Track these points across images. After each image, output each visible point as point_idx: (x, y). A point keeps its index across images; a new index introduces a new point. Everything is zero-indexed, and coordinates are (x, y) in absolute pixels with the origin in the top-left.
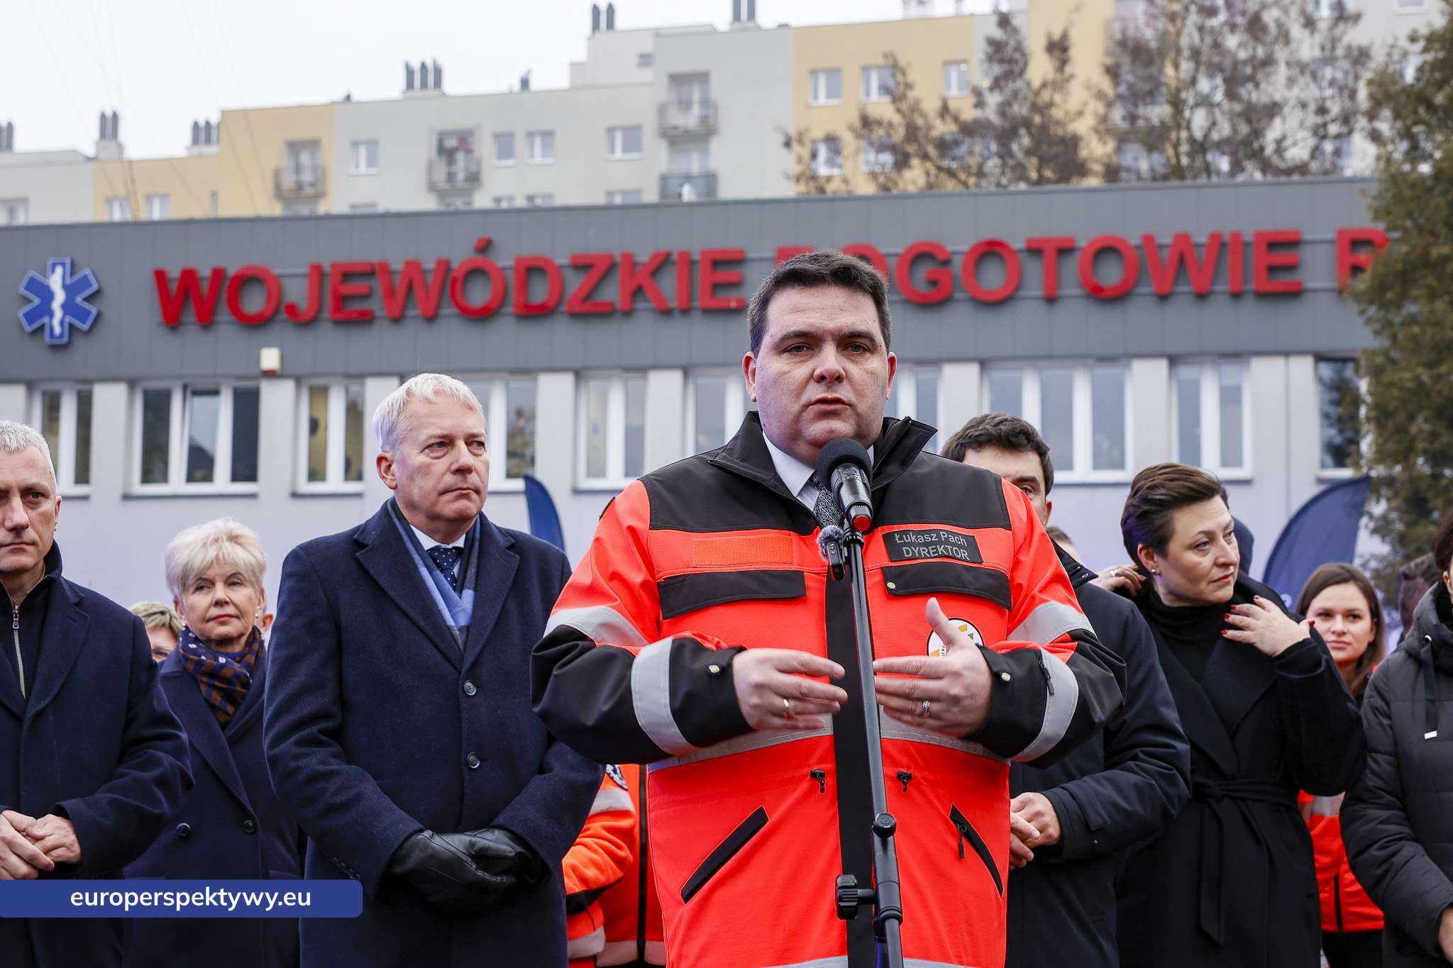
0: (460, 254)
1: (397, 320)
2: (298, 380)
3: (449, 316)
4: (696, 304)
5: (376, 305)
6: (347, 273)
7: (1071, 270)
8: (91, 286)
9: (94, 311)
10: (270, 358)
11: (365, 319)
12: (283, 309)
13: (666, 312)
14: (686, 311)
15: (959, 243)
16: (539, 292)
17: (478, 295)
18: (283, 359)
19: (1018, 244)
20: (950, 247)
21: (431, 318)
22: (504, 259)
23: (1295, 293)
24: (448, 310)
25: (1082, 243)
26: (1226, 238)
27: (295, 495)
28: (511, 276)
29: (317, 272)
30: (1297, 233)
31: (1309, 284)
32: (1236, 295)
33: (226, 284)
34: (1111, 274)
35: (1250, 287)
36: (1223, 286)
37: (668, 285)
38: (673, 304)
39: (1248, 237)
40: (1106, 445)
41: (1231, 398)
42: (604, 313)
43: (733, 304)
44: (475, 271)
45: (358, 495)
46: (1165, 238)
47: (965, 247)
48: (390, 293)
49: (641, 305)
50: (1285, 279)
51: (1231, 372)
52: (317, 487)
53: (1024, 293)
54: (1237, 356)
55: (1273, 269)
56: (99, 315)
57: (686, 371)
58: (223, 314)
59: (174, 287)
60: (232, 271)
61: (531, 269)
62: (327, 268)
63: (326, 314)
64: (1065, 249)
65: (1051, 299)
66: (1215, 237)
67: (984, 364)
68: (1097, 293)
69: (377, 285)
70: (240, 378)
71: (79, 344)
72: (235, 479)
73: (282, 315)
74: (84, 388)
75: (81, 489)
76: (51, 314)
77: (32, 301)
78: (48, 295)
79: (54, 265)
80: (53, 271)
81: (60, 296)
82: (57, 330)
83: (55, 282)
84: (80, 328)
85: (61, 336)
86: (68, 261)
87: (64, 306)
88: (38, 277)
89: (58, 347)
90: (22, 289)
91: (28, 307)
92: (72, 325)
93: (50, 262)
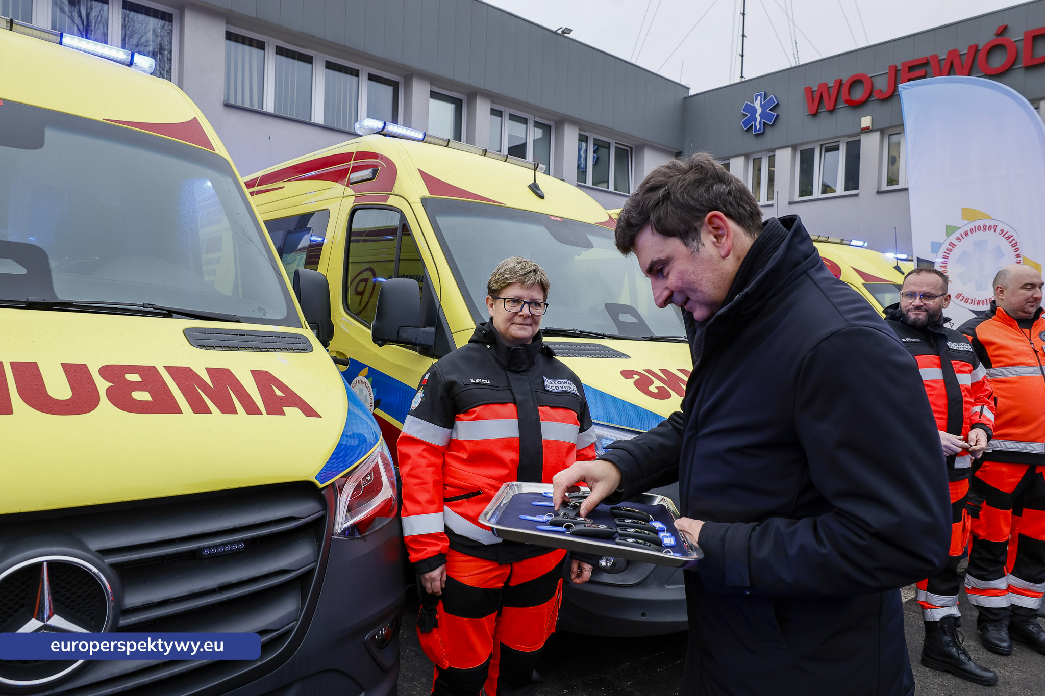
6: (912, 67)
8: (774, 102)
9: (776, 114)
10: (866, 122)
12: (874, 93)
18: (873, 121)
22: (1016, 36)
27: (880, 192)
28: (1021, 46)
29: (894, 70)
33: (843, 87)
44: (996, 47)
48: (938, 72)
56: (778, 116)
58: (842, 105)
59: (816, 95)
60: (846, 79)
61: (1037, 36)
62: (901, 67)
69: (930, 69)
70: (850, 136)
71: (769, 131)
72: (846, 189)
73: (873, 98)
74: (771, 153)
75: (770, 203)
76: (755, 120)
77: (747, 115)
78: (754, 110)
79: (757, 96)
80: (756, 100)
81: (759, 110)
82: (758, 127)
83: (757, 105)
84: (769, 124)
85: (760, 129)
86: (763, 92)
87: (760, 115)
88: (749, 103)
89: (759, 135)
90: (742, 111)
91: (745, 118)
92: (765, 123)
93: (755, 95)
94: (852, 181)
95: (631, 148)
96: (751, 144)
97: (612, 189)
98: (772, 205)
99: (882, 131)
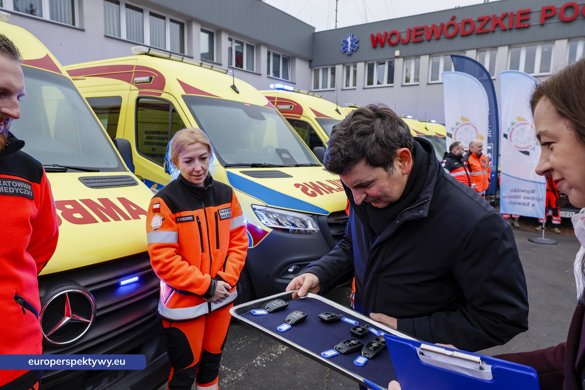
0: (447, 21)
1: (429, 40)
3: (443, 38)
4: (515, 26)
6: (417, 30)
8: (357, 40)
9: (357, 46)
10: (397, 53)
11: (421, 41)
12: (401, 40)
13: (504, 30)
14: (511, 29)
16: (468, 29)
17: (451, 32)
18: (400, 53)
21: (438, 39)
22: (459, 21)
24: (443, 36)
27: (402, 86)
28: (460, 26)
29: (409, 31)
33: (387, 36)
37: (506, 22)
38: (507, 27)
42: (487, 32)
43: (526, 26)
44: (450, 25)
45: (418, 85)
48: (428, 34)
49: (497, 29)
52: (407, 84)
56: (358, 47)
57: (509, 46)
58: (387, 44)
59: (375, 38)
60: (389, 33)
61: (466, 23)
62: (412, 29)
63: (411, 41)
69: (424, 32)
70: (390, 59)
71: (354, 54)
72: (388, 83)
73: (401, 42)
74: (355, 64)
75: (354, 87)
76: (348, 47)
77: (344, 45)
78: (347, 43)
79: (349, 36)
80: (348, 37)
81: (350, 43)
82: (349, 51)
83: (349, 40)
84: (354, 50)
85: (350, 52)
86: (352, 35)
87: (351, 45)
88: (345, 39)
89: (349, 55)
90: (342, 43)
91: (343, 46)
92: (352, 50)
93: (348, 35)
94: (391, 79)
95: (289, 58)
96: (345, 58)
97: (281, 78)
98: (355, 89)
99: (404, 58)
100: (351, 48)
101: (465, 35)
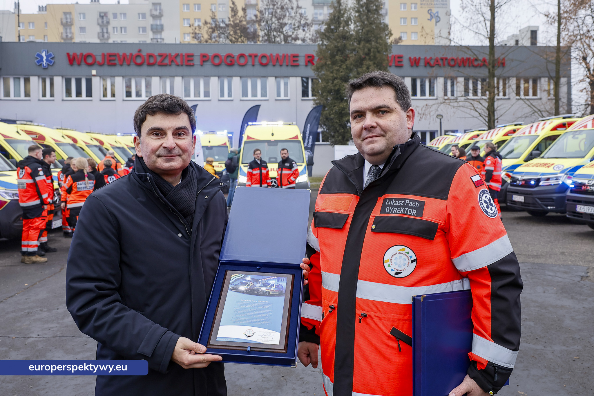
0: (135, 52)
1: (121, 65)
2: (100, 77)
3: (133, 65)
4: (184, 64)
5: (117, 62)
6: (110, 55)
7: (257, 60)
8: (52, 56)
9: (53, 61)
10: (94, 72)
11: (114, 65)
13: (178, 65)
14: (182, 65)
15: (236, 54)
16: (152, 61)
17: (139, 61)
18: (97, 72)
19: (247, 54)
20: (234, 54)
21: (129, 65)
22: (144, 53)
23: (297, 66)
24: (132, 63)
25: (259, 55)
26: (285, 55)
27: (101, 100)
28: (146, 57)
29: (103, 55)
30: (298, 54)
31: (300, 64)
32: (287, 66)
33: (83, 56)
34: (264, 61)
35: (290, 64)
36: (285, 64)
37: (178, 60)
38: (179, 63)
39: (289, 55)
40: (263, 93)
41: (286, 84)
42: (166, 65)
43: (192, 64)
44: (138, 56)
45: (115, 100)
46: (274, 54)
47: (237, 54)
48: (120, 60)
49: (173, 64)
50: (296, 63)
51: (286, 79)
52: (105, 99)
53: (248, 64)
54: (288, 77)
55: (294, 61)
57: (182, 77)
59: (71, 57)
60: (84, 54)
61: (150, 56)
62: (106, 54)
63: (106, 63)
64: (256, 56)
65: (253, 65)
66: (283, 55)
67: (241, 77)
68: (262, 65)
69: (117, 58)
70: (87, 76)
71: (50, 68)
72: (87, 97)
73: (96, 63)
74: (51, 77)
75: (52, 98)
76: (43, 62)
77: (38, 58)
78: (42, 58)
80: (43, 52)
81: (45, 58)
82: (45, 65)
83: (44, 54)
84: (50, 65)
86: (46, 50)
87: (46, 60)
88: (39, 53)
89: (45, 69)
90: (36, 56)
91: (37, 60)
92: (48, 64)
93: (42, 50)
94: (89, 94)
96: (40, 71)
98: (53, 100)
100: (47, 63)
101: (150, 65)
